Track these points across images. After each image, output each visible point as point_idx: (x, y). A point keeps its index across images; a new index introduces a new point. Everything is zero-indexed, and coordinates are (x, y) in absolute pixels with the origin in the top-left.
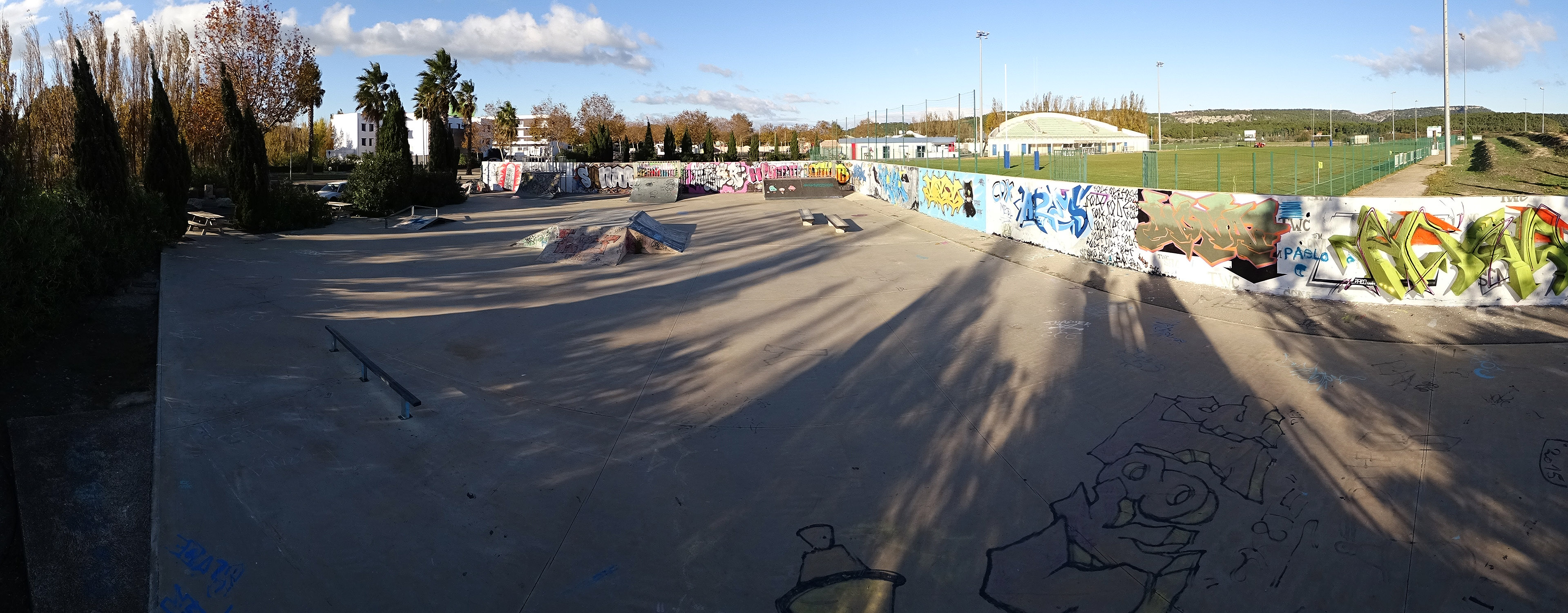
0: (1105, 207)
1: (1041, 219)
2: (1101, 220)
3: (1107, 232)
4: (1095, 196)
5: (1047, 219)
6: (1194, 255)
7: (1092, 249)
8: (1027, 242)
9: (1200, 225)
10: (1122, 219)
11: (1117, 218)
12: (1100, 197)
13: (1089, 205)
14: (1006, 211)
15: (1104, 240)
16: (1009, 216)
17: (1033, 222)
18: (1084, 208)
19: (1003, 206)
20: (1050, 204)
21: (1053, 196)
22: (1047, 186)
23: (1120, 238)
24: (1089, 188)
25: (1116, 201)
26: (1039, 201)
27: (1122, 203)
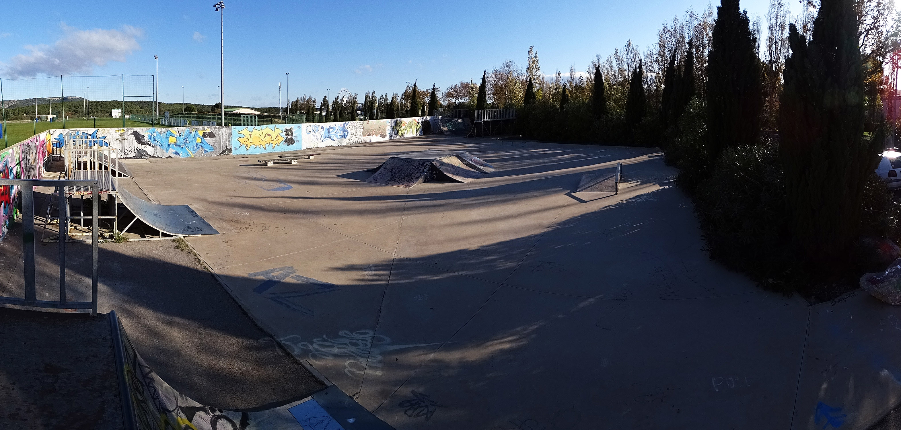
0: (354, 127)
1: (332, 136)
2: (352, 132)
3: (354, 135)
4: (351, 125)
5: (335, 136)
6: (374, 135)
7: (350, 141)
8: (325, 147)
9: (375, 128)
10: (359, 130)
11: (357, 130)
12: (352, 125)
13: (349, 127)
14: (315, 137)
15: (353, 137)
16: (317, 139)
17: (329, 138)
18: (347, 129)
19: (313, 135)
20: (336, 130)
21: (337, 128)
22: (335, 124)
23: (358, 135)
24: (348, 123)
25: (357, 125)
26: (331, 130)
27: (359, 125)
